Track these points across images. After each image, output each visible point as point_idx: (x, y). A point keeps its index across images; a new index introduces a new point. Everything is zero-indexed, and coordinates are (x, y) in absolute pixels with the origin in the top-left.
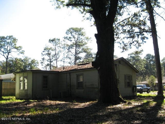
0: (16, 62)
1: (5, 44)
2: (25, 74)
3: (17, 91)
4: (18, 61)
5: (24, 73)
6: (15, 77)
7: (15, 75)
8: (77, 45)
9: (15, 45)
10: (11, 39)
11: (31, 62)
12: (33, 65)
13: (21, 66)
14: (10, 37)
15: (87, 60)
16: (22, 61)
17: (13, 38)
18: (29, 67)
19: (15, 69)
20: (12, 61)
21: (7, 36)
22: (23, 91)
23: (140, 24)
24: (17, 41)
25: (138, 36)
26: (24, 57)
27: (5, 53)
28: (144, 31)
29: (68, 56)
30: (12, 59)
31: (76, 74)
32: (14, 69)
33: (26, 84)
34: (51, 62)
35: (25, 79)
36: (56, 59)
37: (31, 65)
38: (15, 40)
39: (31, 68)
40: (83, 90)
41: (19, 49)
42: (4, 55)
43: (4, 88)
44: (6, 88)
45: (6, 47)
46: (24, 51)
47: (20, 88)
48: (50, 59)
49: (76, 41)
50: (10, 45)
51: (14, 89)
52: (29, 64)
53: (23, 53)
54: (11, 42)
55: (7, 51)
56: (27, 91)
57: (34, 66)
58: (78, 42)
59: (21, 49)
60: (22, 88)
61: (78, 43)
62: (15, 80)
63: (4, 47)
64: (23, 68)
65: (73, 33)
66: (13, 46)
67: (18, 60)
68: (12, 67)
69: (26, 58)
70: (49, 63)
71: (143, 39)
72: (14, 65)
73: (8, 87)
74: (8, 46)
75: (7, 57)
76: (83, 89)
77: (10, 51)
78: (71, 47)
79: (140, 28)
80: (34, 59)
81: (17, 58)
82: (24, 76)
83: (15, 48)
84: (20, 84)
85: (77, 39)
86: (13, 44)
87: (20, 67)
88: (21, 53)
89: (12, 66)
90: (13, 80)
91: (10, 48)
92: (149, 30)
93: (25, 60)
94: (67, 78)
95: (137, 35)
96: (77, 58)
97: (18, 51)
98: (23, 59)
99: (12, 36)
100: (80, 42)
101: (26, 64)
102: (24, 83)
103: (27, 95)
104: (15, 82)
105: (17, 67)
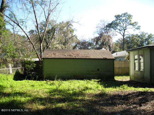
0: (133, 38)
1: (121, 22)
2: (141, 52)
3: (132, 72)
5: (139, 51)
6: (129, 56)
7: (129, 53)
9: (130, 21)
10: (126, 16)
11: (148, 37)
12: (150, 40)
13: (138, 42)
14: (124, 14)
16: (139, 37)
17: (128, 15)
18: (146, 42)
19: (132, 45)
20: (129, 37)
21: (122, 14)
22: (139, 73)
24: (132, 17)
26: (140, 32)
27: (121, 31)
30: (129, 36)
33: (142, 64)
37: (147, 40)
38: (130, 16)
39: (148, 44)
41: (135, 25)
42: (120, 33)
43: (118, 67)
44: (120, 67)
45: (122, 25)
46: (140, 26)
47: (135, 69)
50: (126, 22)
51: (129, 68)
52: (146, 39)
53: (139, 28)
54: (126, 19)
55: (122, 29)
56: (143, 73)
57: (152, 41)
59: (136, 25)
60: (137, 69)
62: (129, 59)
63: (120, 25)
64: (140, 44)
66: (128, 23)
67: (134, 36)
68: (129, 44)
69: (142, 33)
72: (131, 41)
73: (123, 66)
74: (123, 23)
75: (124, 34)
77: (126, 28)
80: (151, 34)
81: (133, 34)
82: (139, 54)
83: (131, 24)
84: (135, 63)
86: (128, 21)
88: (137, 29)
89: (129, 42)
90: (127, 59)
91: (126, 26)
93: (141, 36)
97: (134, 27)
98: (140, 34)
99: (126, 13)
101: (143, 39)
102: (140, 63)
103: (143, 78)
104: (129, 61)
105: (134, 43)
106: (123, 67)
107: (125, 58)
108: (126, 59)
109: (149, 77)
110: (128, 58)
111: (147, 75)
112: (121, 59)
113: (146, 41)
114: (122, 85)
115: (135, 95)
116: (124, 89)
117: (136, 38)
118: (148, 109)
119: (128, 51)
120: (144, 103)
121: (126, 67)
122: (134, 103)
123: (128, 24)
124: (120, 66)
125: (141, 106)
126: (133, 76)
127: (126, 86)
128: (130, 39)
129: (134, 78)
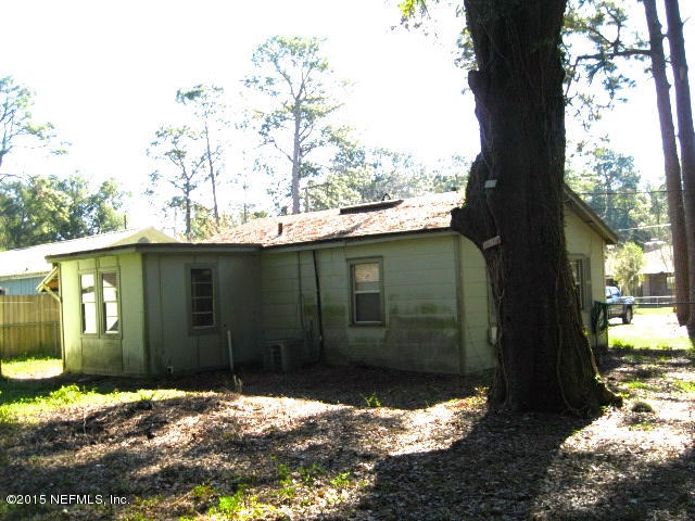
0: (34, 192)
2: (107, 263)
3: (71, 340)
4: (44, 189)
5: (102, 259)
6: (56, 277)
7: (55, 265)
8: (301, 112)
9: (28, 115)
10: (7, 91)
11: (102, 189)
12: (107, 205)
13: (61, 211)
15: (346, 178)
16: (62, 186)
17: (17, 87)
19: (30, 222)
20: (17, 187)
22: (101, 342)
23: (599, 19)
24: (33, 98)
25: (592, 72)
28: (617, 53)
29: (262, 163)
30: (16, 180)
31: (347, 260)
32: (25, 224)
33: (113, 309)
34: (188, 188)
35: (105, 284)
36: (212, 175)
37: (99, 203)
38: (25, 94)
40: (379, 334)
41: (48, 137)
46: (70, 144)
47: (84, 329)
48: (184, 174)
49: (299, 96)
50: (7, 118)
51: (54, 327)
52: (93, 199)
54: (6, 103)
56: (117, 341)
57: (115, 208)
58: (305, 99)
59: (55, 136)
60: (92, 327)
61: (305, 103)
62: (55, 290)
64: (70, 217)
65: (280, 62)
66: (18, 124)
67: (43, 182)
68: (17, 215)
70: (181, 194)
71: (612, 85)
72: (28, 205)
73: (22, 319)
76: (383, 325)
78: (275, 123)
79: (599, 39)
80: (113, 179)
81: (38, 175)
82: (101, 270)
83: (30, 130)
84: (83, 306)
85: (303, 86)
86: (19, 114)
87: (54, 213)
88: (57, 152)
89: (16, 207)
90: (48, 289)
91: (8, 135)
92: (636, 47)
93: (72, 184)
94: (300, 278)
95: (588, 67)
96: (301, 170)
97: (44, 142)
98: (66, 177)
99: (10, 79)
100: (311, 101)
101: (79, 199)
102: (104, 305)
103: (119, 359)
104: (59, 299)
105: (38, 215)
106: (22, 321)
107: (40, 287)
108: (44, 290)
109: (140, 353)
110: (55, 286)
111: (134, 345)
112: (7, 290)
113: (92, 209)
114: (57, 388)
115: (120, 414)
116: (67, 401)
117: (52, 191)
118: (175, 440)
119: (55, 260)
120: (157, 428)
121: (37, 320)
122: (128, 435)
123: (16, 128)
124: (8, 318)
125: (151, 437)
126: (77, 357)
127: (70, 392)
128: (21, 193)
129: (80, 361)
